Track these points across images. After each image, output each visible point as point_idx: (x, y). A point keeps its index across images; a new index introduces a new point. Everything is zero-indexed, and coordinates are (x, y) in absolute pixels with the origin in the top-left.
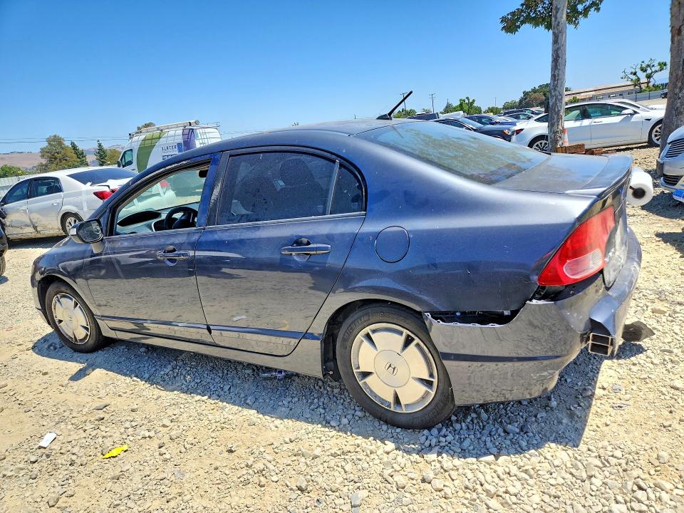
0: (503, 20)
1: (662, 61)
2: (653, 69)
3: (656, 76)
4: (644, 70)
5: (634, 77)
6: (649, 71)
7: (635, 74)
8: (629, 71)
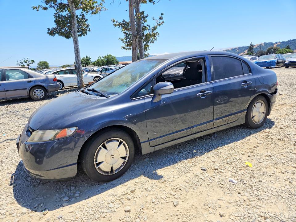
0: (49, 29)
1: (32, 60)
2: (29, 62)
3: (31, 65)
4: (25, 62)
5: (22, 65)
6: (28, 63)
7: (22, 63)
8: (19, 62)
